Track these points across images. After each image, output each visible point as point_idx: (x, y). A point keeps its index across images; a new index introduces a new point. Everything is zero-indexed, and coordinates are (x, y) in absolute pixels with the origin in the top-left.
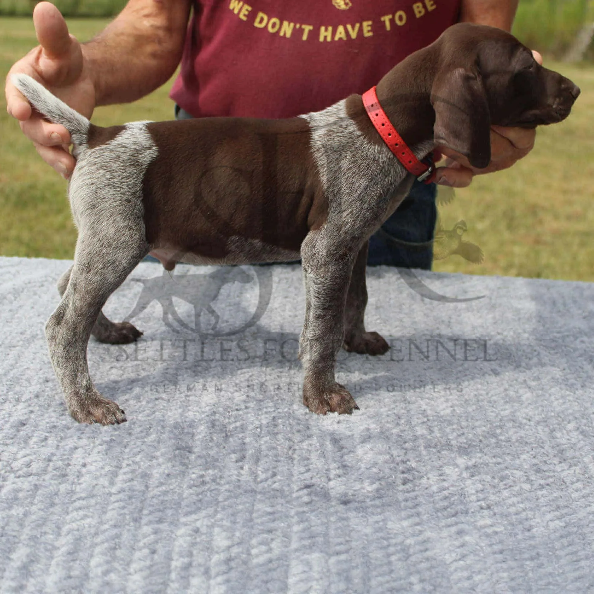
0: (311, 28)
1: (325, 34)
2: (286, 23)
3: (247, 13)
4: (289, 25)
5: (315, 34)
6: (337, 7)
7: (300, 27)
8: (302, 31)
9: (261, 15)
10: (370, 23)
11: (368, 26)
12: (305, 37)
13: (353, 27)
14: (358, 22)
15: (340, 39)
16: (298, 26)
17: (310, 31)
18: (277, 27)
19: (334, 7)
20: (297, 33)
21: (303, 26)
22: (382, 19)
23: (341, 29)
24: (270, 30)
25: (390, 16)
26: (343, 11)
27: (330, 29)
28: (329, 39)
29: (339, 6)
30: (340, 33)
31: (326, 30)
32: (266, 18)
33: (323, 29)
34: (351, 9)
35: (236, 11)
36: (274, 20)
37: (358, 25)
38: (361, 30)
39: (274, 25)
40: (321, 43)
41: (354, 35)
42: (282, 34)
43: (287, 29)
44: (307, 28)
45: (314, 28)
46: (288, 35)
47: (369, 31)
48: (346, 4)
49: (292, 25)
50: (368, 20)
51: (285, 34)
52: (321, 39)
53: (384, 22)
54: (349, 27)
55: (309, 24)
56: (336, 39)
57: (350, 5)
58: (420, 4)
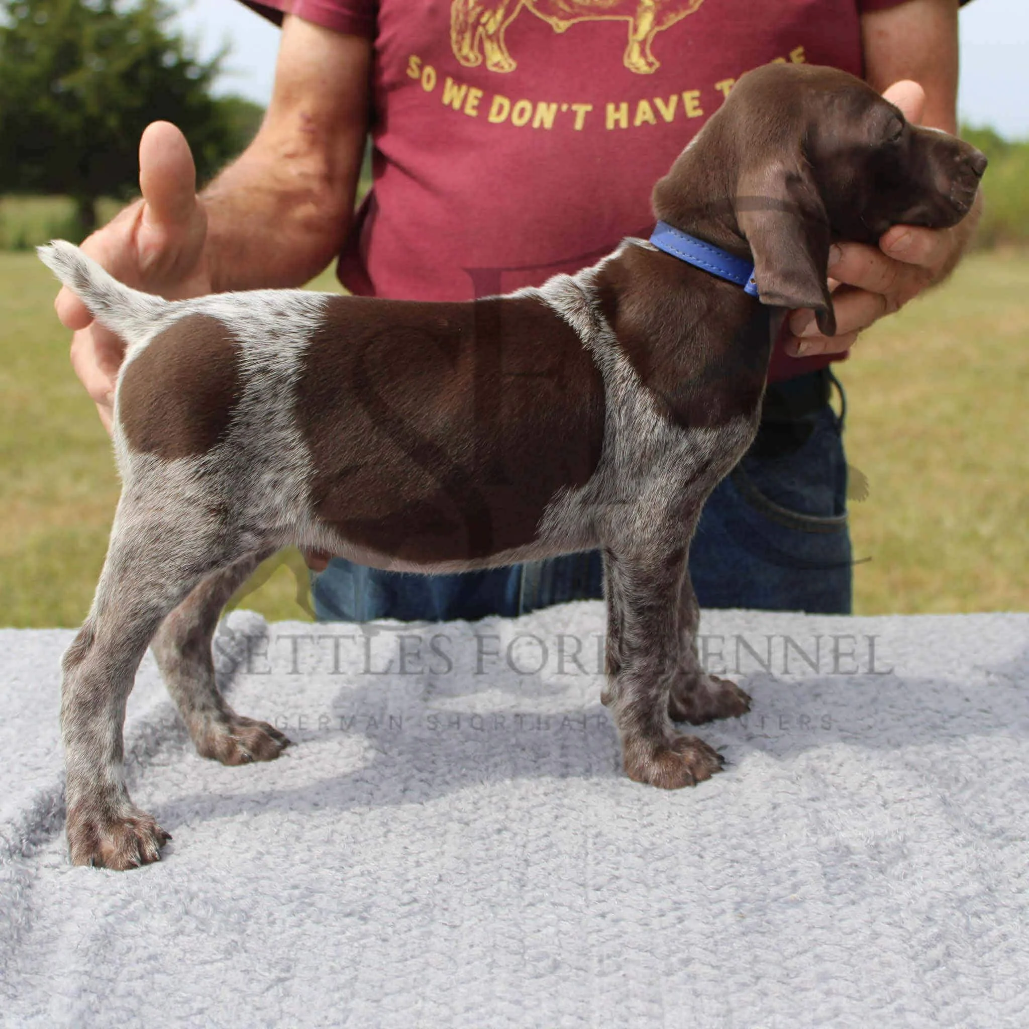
0: (589, 108)
1: (617, 116)
2: (542, 106)
3: (476, 102)
4: (548, 107)
5: (597, 118)
6: (633, 70)
7: (569, 109)
8: (572, 115)
9: (499, 100)
10: (696, 93)
11: (693, 98)
12: (579, 125)
13: (666, 103)
14: (673, 93)
15: (645, 123)
16: (564, 107)
17: (587, 113)
18: (527, 115)
19: (627, 70)
20: (564, 120)
21: (575, 107)
22: (718, 86)
23: (644, 105)
24: (517, 122)
25: (731, 82)
26: (646, 76)
27: (624, 106)
28: (624, 124)
29: (637, 68)
30: (644, 113)
31: (617, 109)
32: (506, 103)
33: (611, 108)
34: (658, 71)
36: (522, 104)
37: (674, 99)
38: (680, 104)
39: (522, 112)
40: (611, 131)
41: (668, 114)
42: (536, 124)
43: (546, 115)
44: (582, 110)
45: (595, 107)
46: (548, 124)
47: (695, 108)
48: (650, 65)
49: (554, 107)
50: (691, 88)
51: (542, 123)
52: (610, 125)
53: (722, 91)
54: (659, 102)
55: (585, 102)
56: (638, 122)
57: (657, 65)
58: (782, 60)
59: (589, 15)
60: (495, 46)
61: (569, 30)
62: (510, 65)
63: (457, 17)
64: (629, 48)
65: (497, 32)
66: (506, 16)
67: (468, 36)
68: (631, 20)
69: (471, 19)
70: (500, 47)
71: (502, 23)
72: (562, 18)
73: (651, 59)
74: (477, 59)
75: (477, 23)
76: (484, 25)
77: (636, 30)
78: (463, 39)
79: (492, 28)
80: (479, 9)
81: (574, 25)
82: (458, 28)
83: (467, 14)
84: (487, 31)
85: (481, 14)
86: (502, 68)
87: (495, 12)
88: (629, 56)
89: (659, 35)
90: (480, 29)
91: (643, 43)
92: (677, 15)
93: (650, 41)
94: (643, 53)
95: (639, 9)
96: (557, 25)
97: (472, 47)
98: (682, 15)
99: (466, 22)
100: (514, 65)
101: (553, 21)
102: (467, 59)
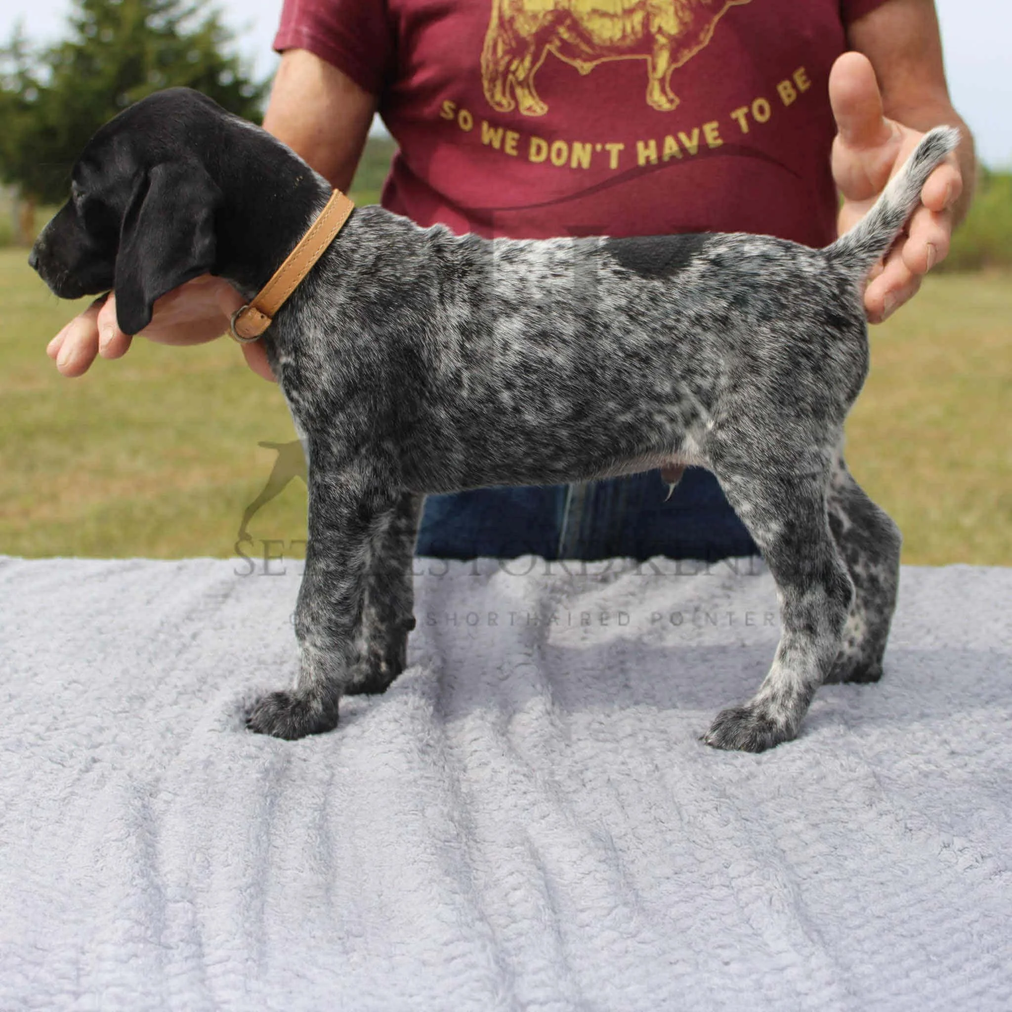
0: (621, 146)
1: (647, 153)
2: (577, 146)
3: (514, 143)
4: (584, 148)
5: (629, 154)
6: (656, 107)
7: (603, 149)
8: (606, 154)
9: (535, 141)
10: (715, 125)
11: (713, 130)
12: (614, 164)
13: (689, 136)
14: (694, 127)
15: (673, 157)
16: (599, 147)
17: (621, 153)
18: (565, 154)
19: (651, 108)
20: (600, 158)
21: (608, 147)
22: (734, 115)
23: (669, 141)
24: (558, 162)
25: (744, 110)
26: (668, 114)
27: (652, 144)
28: (654, 160)
29: (660, 106)
30: (671, 148)
31: (647, 146)
32: (544, 145)
33: (640, 145)
34: (678, 107)
35: (496, 145)
36: (559, 144)
37: (696, 132)
39: (559, 153)
40: (643, 167)
41: (693, 147)
42: (574, 164)
43: (582, 154)
44: (615, 149)
45: (626, 146)
46: (586, 164)
47: (715, 138)
48: (671, 101)
49: (589, 147)
50: (709, 120)
51: (579, 164)
52: (642, 161)
53: (736, 120)
54: (682, 136)
55: (616, 141)
56: (666, 157)
57: (677, 101)
58: (787, 83)
59: (609, 56)
60: (526, 92)
61: (593, 71)
62: (542, 109)
63: (488, 67)
64: (650, 87)
65: (526, 78)
66: (533, 63)
67: (499, 84)
68: (649, 58)
69: (501, 68)
70: (530, 93)
71: (530, 70)
72: (585, 60)
73: (671, 95)
74: (510, 104)
75: (507, 71)
76: (514, 73)
77: (654, 68)
78: (495, 86)
79: (521, 75)
80: (507, 59)
81: (597, 66)
82: (489, 77)
83: (496, 63)
84: (517, 78)
85: (510, 63)
86: (534, 111)
87: (522, 61)
88: (651, 95)
89: (676, 71)
90: (510, 77)
91: (662, 81)
92: (690, 51)
93: (668, 78)
94: (663, 91)
95: (656, 47)
96: (582, 67)
97: (504, 94)
98: (695, 50)
99: (496, 71)
100: (546, 108)
101: (577, 63)
102: (499, 104)
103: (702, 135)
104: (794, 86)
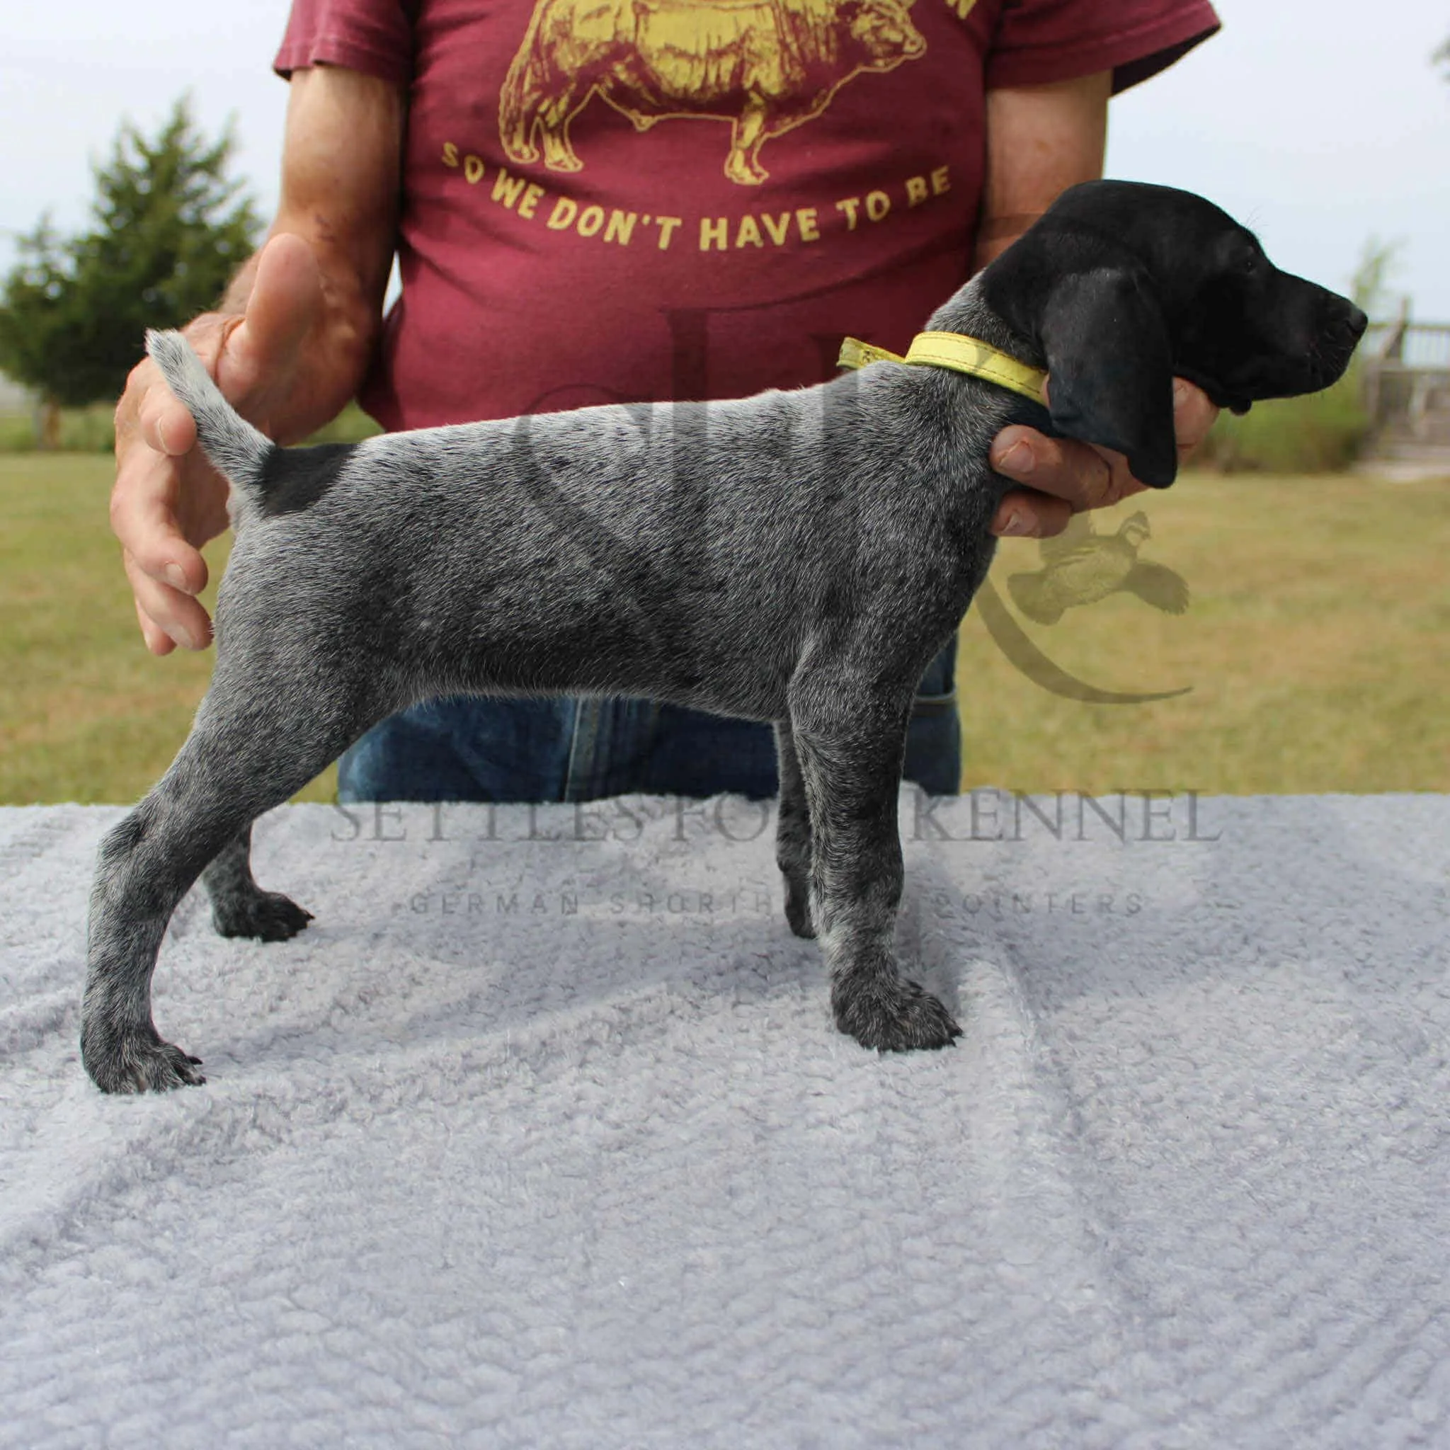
0: (678, 222)
1: (714, 234)
2: (617, 215)
3: (534, 202)
4: (626, 217)
5: (686, 235)
6: (736, 180)
7: (652, 222)
8: (656, 229)
9: (562, 203)
10: (812, 212)
11: (809, 218)
12: (664, 243)
13: (776, 221)
14: (785, 210)
15: (750, 244)
16: (646, 219)
17: (675, 229)
18: (599, 223)
19: (730, 181)
20: (645, 235)
21: (660, 220)
22: (840, 206)
23: (748, 223)
24: (583, 231)
25: (855, 201)
26: (752, 188)
27: (723, 223)
28: (722, 245)
29: (742, 179)
30: (749, 232)
31: (714, 226)
32: (573, 207)
33: (706, 223)
34: (766, 183)
35: (509, 203)
36: (592, 210)
37: (786, 217)
38: (794, 226)
39: (591, 221)
40: (706, 253)
41: (779, 236)
42: (608, 237)
43: (622, 226)
44: (668, 224)
45: (684, 222)
46: (624, 239)
47: (811, 230)
48: (757, 175)
49: (632, 217)
50: (806, 206)
51: (616, 237)
52: (705, 245)
53: (844, 212)
54: (767, 220)
55: (672, 214)
56: (740, 243)
57: (766, 176)
58: (919, 181)
59: (680, 111)
60: (558, 141)
61: (653, 127)
62: (576, 165)
63: (508, 102)
64: (730, 156)
65: (560, 123)
66: (573, 104)
67: (521, 126)
68: (735, 121)
69: (526, 107)
70: (563, 143)
71: (566, 114)
72: (644, 113)
73: (758, 169)
74: (532, 155)
75: (533, 112)
76: (543, 116)
77: (740, 134)
78: (515, 129)
79: (553, 119)
80: (535, 96)
81: (660, 122)
82: (508, 115)
83: (520, 99)
84: (546, 123)
85: (538, 102)
86: (565, 167)
87: (557, 101)
88: (731, 164)
89: (769, 142)
90: (538, 119)
91: (748, 152)
92: (793, 120)
93: (757, 149)
94: (748, 162)
95: (746, 108)
96: (639, 121)
97: (526, 142)
98: (802, 120)
99: (519, 110)
100: (580, 165)
101: (633, 115)
102: (519, 154)
103: (793, 222)
104: (929, 186)
